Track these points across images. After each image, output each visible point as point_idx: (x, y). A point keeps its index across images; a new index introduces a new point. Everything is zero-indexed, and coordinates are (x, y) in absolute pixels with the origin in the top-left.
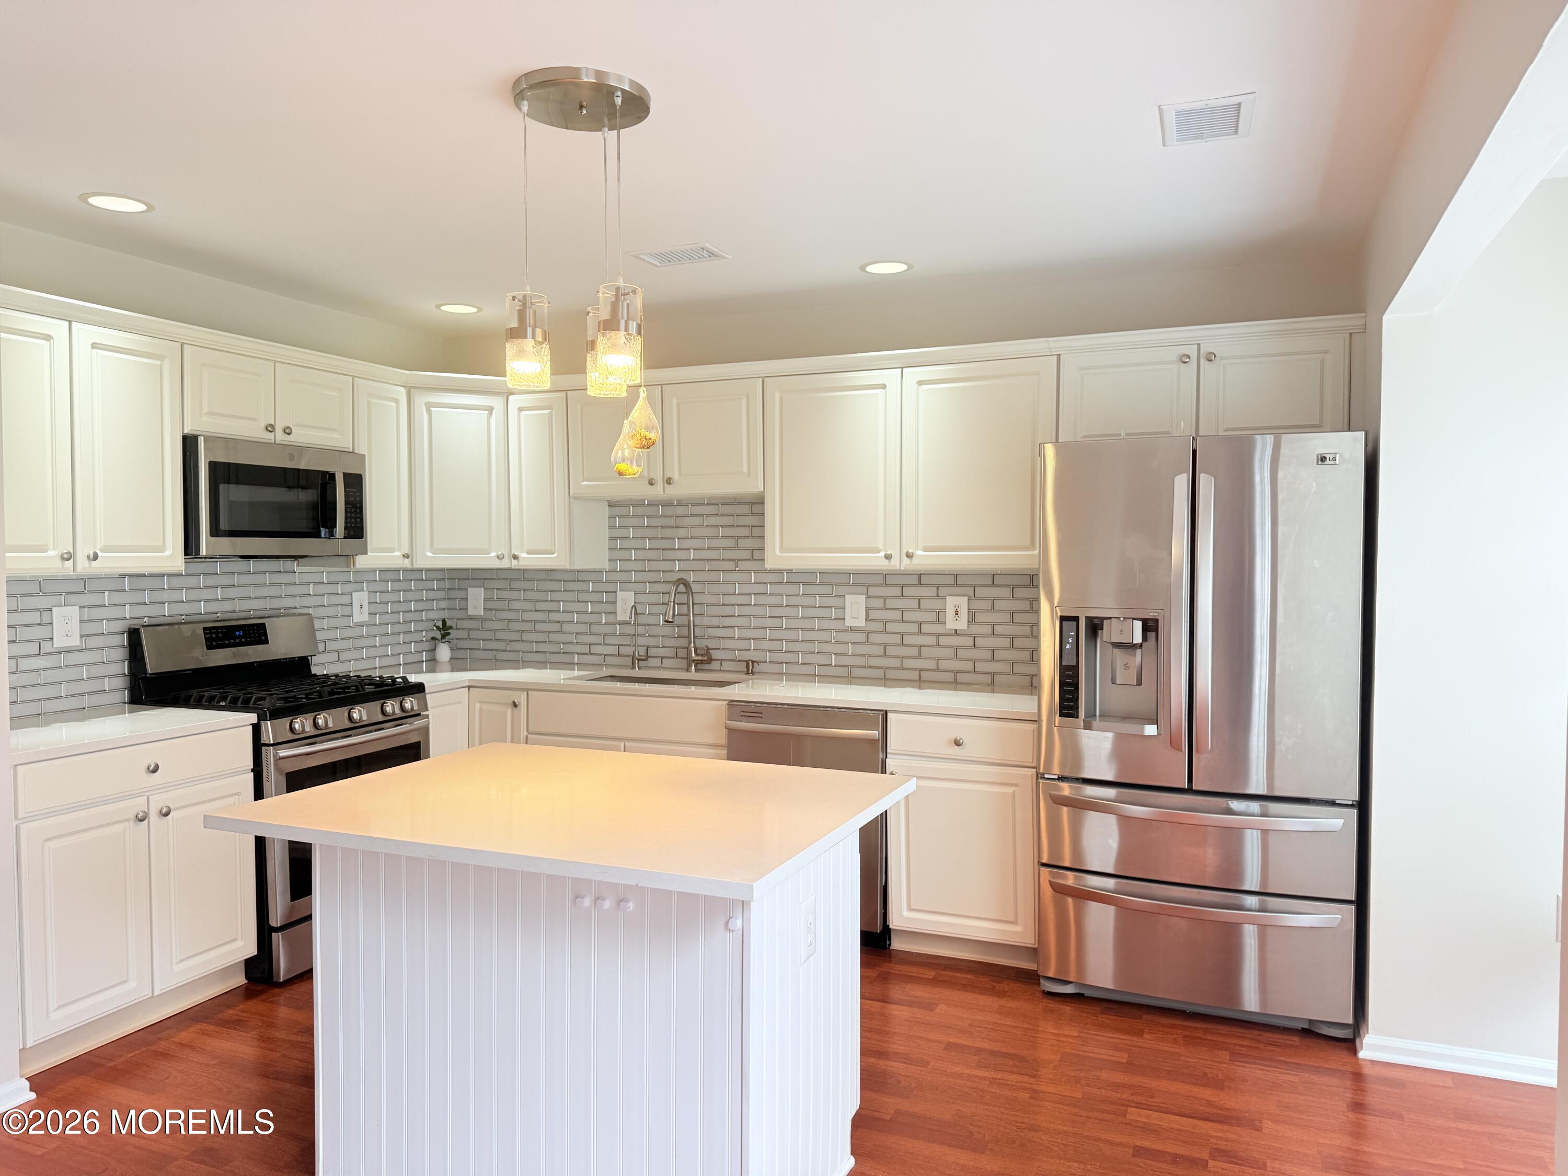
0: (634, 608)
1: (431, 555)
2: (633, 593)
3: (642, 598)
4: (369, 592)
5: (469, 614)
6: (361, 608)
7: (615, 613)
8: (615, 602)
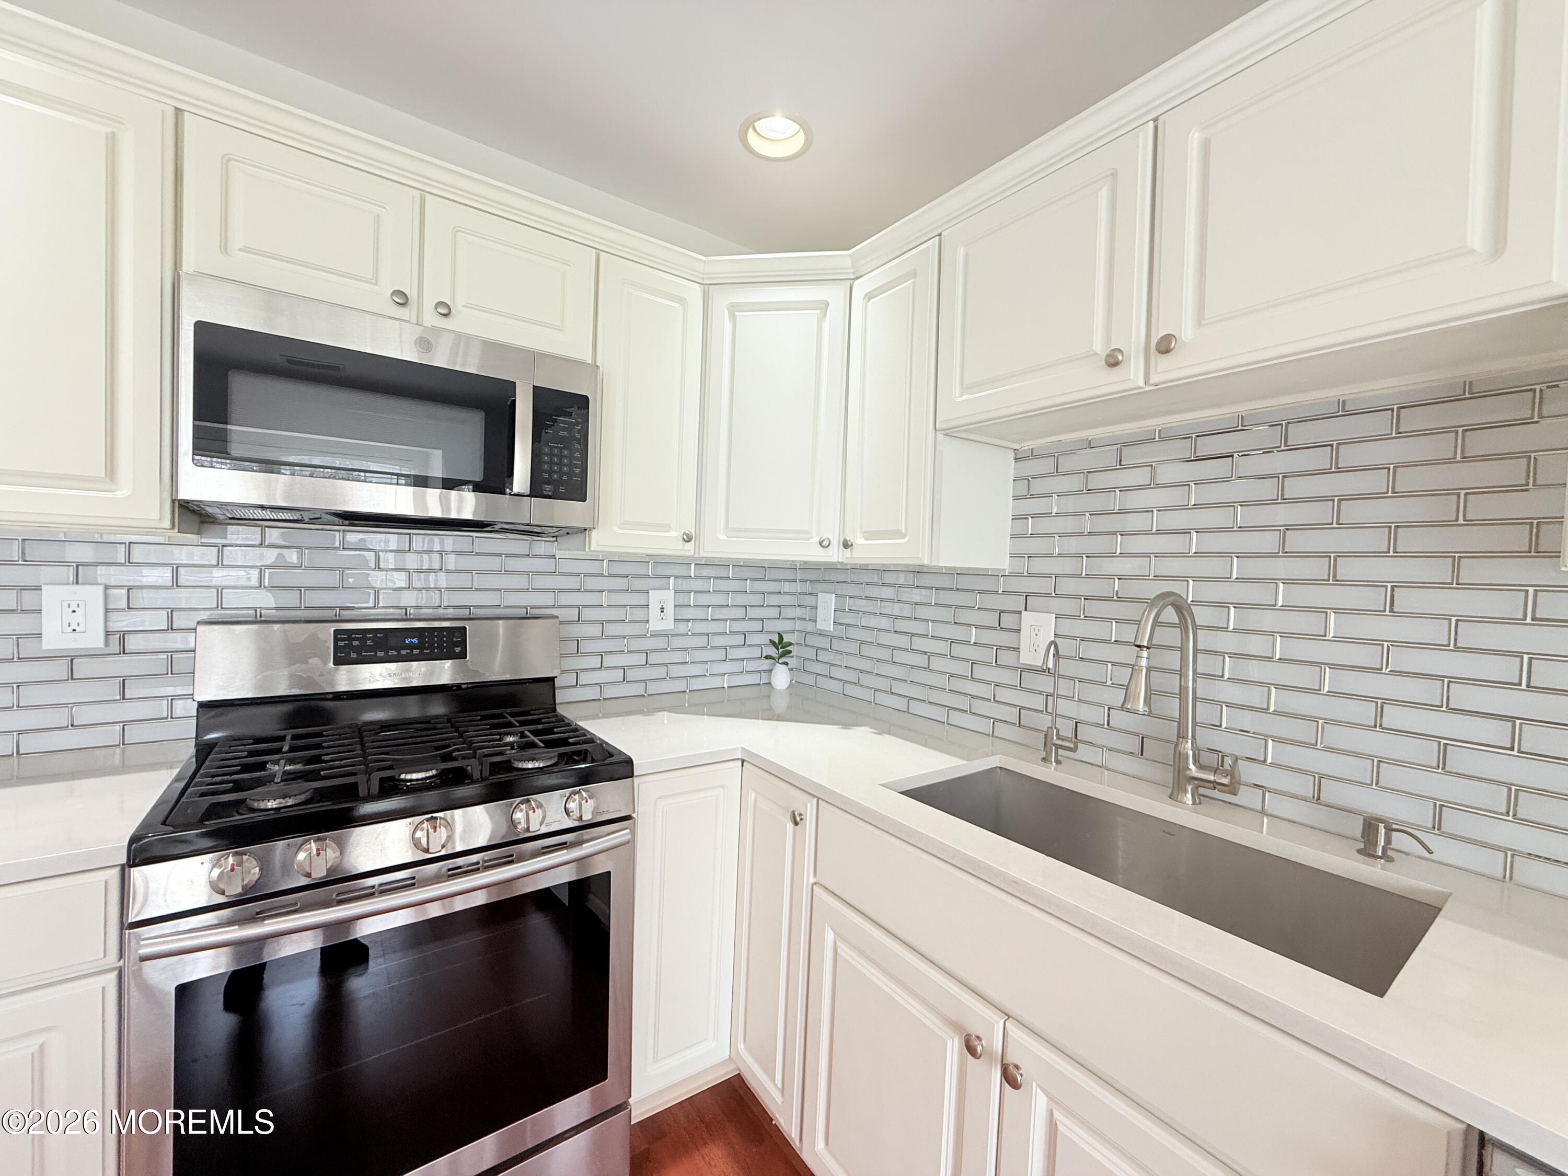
0: (1053, 647)
1: (726, 538)
2: (1054, 616)
3: (1068, 627)
4: (676, 592)
5: (818, 627)
6: (662, 612)
7: (1017, 649)
8: (1018, 631)
